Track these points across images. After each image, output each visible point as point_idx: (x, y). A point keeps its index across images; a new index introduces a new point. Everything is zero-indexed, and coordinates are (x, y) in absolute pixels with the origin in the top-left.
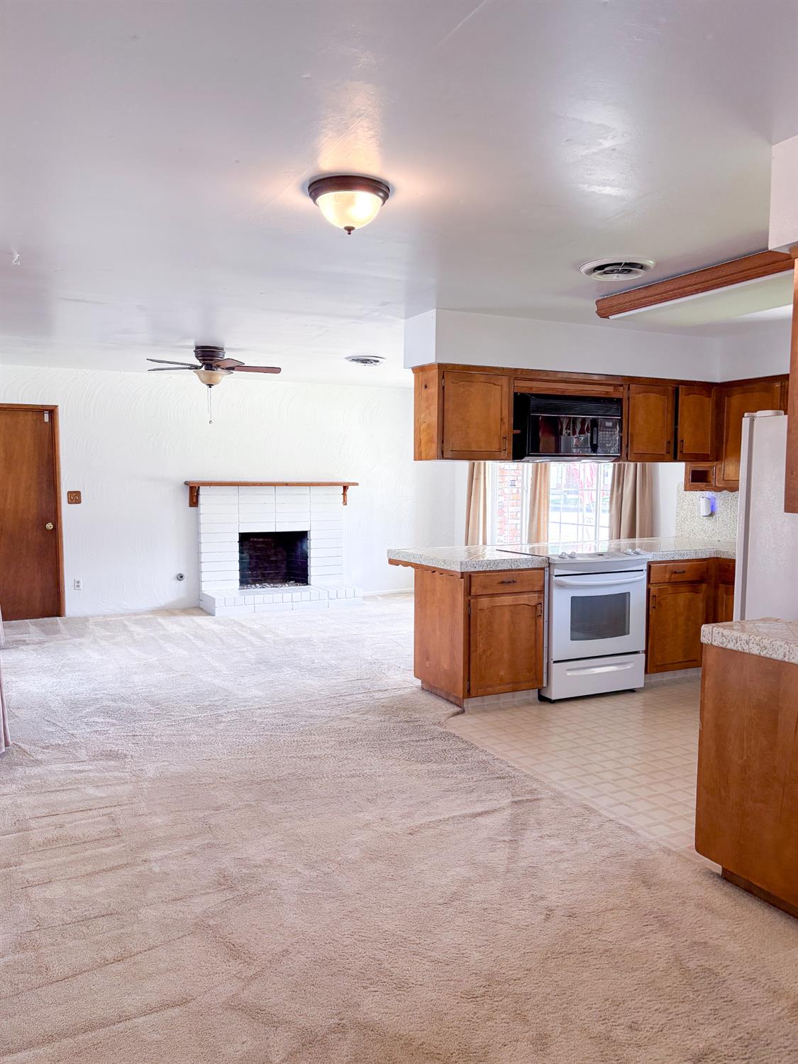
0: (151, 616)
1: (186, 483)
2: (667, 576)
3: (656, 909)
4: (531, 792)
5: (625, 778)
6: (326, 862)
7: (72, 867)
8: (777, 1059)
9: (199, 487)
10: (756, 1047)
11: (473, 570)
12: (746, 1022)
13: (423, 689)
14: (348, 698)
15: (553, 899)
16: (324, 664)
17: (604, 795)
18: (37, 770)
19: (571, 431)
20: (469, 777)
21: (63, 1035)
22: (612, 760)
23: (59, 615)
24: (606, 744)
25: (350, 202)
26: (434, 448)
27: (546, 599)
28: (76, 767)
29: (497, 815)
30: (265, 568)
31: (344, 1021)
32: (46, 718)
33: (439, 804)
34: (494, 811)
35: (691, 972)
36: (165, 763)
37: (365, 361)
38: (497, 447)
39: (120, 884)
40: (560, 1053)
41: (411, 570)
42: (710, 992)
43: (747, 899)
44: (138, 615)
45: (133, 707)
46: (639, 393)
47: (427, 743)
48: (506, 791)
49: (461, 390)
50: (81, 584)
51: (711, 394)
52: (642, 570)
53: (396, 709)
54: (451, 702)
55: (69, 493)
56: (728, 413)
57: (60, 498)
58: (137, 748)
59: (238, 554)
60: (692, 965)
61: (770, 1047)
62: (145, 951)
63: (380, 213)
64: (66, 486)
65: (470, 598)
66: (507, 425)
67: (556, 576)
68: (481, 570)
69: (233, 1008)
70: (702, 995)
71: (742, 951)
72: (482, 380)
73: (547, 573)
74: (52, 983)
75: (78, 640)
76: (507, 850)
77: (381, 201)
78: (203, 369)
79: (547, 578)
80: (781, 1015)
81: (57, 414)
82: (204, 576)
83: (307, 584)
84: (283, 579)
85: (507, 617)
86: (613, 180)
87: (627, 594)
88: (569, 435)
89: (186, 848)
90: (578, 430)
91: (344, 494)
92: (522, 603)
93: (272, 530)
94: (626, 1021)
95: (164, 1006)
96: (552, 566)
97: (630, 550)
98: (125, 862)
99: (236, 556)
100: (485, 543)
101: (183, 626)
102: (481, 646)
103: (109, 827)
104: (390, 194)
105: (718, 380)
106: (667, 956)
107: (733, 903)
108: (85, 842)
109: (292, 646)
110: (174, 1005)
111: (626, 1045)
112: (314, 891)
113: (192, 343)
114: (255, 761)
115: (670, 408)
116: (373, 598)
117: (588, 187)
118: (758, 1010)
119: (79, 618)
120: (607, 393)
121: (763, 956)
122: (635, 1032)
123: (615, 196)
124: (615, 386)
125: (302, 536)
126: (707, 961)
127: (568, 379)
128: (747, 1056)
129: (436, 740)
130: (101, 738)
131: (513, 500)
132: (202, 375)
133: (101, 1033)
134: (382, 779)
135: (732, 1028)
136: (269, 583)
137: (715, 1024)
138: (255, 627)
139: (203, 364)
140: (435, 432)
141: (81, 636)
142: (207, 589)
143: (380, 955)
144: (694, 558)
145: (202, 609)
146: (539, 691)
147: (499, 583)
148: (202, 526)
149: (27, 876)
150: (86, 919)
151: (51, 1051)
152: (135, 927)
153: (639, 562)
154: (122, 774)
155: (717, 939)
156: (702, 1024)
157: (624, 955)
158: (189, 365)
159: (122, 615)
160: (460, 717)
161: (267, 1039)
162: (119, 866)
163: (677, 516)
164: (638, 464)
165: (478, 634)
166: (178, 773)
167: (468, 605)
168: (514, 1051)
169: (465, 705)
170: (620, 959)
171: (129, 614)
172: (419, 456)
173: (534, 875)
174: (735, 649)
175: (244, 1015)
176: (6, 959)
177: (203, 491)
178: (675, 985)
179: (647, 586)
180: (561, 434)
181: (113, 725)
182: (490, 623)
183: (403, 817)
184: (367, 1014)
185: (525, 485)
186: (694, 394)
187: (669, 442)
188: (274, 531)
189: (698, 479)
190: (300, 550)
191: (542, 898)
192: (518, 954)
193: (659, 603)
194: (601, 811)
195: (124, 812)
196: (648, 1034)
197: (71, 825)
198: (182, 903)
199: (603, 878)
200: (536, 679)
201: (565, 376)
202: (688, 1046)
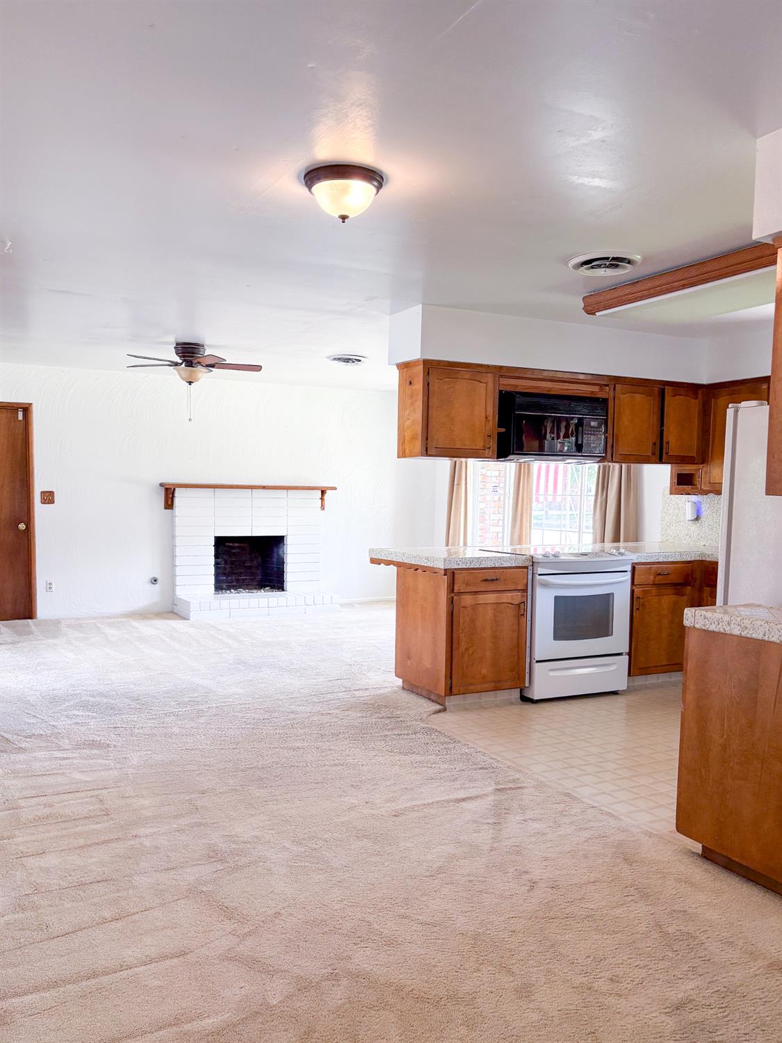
0: (125, 620)
1: (161, 485)
2: (652, 578)
3: (637, 882)
4: (514, 781)
5: (608, 771)
6: (313, 840)
7: (64, 841)
8: (753, 1008)
9: (174, 489)
10: (732, 999)
11: (456, 567)
12: (724, 978)
13: (403, 688)
14: (329, 696)
15: (537, 872)
16: (303, 665)
17: (587, 785)
18: (21, 757)
19: (555, 436)
20: (451, 767)
21: (66, 982)
22: (594, 754)
23: (31, 618)
24: (589, 740)
25: (345, 190)
26: (418, 445)
27: (529, 597)
28: (58, 754)
29: (479, 800)
30: (240, 574)
31: (337, 971)
32: (26, 711)
33: (423, 791)
34: (476, 797)
35: (671, 935)
36: (148, 752)
37: (347, 360)
38: (482, 444)
39: (112, 855)
40: (544, 999)
41: (393, 569)
42: (689, 952)
43: (726, 875)
44: (111, 618)
45: (113, 702)
46: (625, 394)
47: (411, 736)
48: (489, 780)
49: (446, 387)
50: (53, 586)
51: (697, 396)
52: (626, 571)
53: (378, 706)
54: (433, 701)
55: (43, 493)
56: (715, 414)
57: (33, 498)
58: (120, 739)
59: (213, 558)
60: (670, 930)
61: (746, 998)
62: (142, 911)
63: (373, 202)
64: (39, 486)
65: (453, 595)
66: (491, 423)
67: (540, 575)
68: (465, 567)
69: (230, 959)
70: (681, 954)
71: (721, 919)
72: (467, 377)
73: (530, 572)
74: (53, 938)
75: (52, 641)
76: (491, 831)
77: (374, 190)
78: (183, 365)
79: (530, 577)
80: (756, 973)
81: (31, 412)
82: (179, 581)
83: (283, 590)
84: (258, 585)
85: (490, 613)
86: (602, 172)
87: (611, 596)
88: (553, 439)
89: (175, 826)
90: (562, 434)
91: (322, 499)
92: (505, 601)
93: (249, 534)
94: (607, 974)
95: (164, 957)
96: (535, 565)
97: (615, 551)
98: (116, 837)
99: (212, 560)
100: (465, 544)
101: (158, 629)
102: (463, 643)
103: (97, 806)
104: (383, 184)
105: (705, 382)
106: (647, 921)
107: (712, 878)
108: (75, 820)
109: (269, 649)
110: (174, 956)
111: (608, 995)
112: (303, 864)
113: (172, 339)
114: (238, 751)
115: (656, 409)
116: (350, 605)
117: (578, 178)
118: (735, 968)
119: (51, 620)
120: (593, 392)
121: (740, 923)
122: (617, 984)
123: (604, 188)
124: (601, 386)
125: (279, 540)
126: (685, 927)
127: (554, 378)
128: (723, 1006)
129: (418, 735)
130: (83, 729)
131: (495, 507)
132: (182, 372)
133: (105, 979)
134: (366, 768)
135: (710, 983)
136: (244, 589)
137: (694, 979)
138: (231, 630)
139: (184, 361)
140: (419, 428)
141: (55, 637)
142: (181, 593)
143: (370, 918)
144: (678, 560)
145: (176, 614)
146: (521, 692)
147: (481, 581)
148: (177, 528)
149: (21, 848)
150: (82, 884)
151: (57, 995)
152: (130, 892)
153: (623, 563)
154: (107, 762)
155: (696, 908)
156: (681, 979)
157: (605, 920)
158: (169, 361)
159: (95, 618)
160: (441, 715)
161: (264, 984)
162: (111, 840)
163: (662, 520)
164: (624, 465)
165: (461, 631)
166: (162, 761)
167: (451, 602)
168: (500, 997)
169: (447, 704)
170: (601, 923)
171: (103, 618)
172: (402, 454)
173: (518, 853)
174: (716, 630)
175: (241, 965)
176: (6, 918)
177: (179, 493)
178: (654, 946)
179: (632, 587)
180: (545, 438)
181: (93, 718)
182: (473, 621)
183: (388, 801)
184: (359, 965)
185: (507, 491)
186: (680, 395)
187: (654, 444)
188: (250, 535)
189: (684, 482)
190: (275, 555)
191: (526, 872)
192: (502, 918)
193: (643, 604)
194: (583, 800)
195: (111, 794)
196: (629, 986)
197: (59, 805)
198: (174, 872)
199: (585, 856)
200: (519, 678)
201: (551, 374)
202: (667, 997)
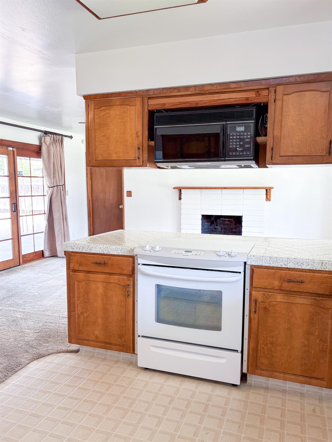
2: (277, 283)
9: (181, 190)
38: (134, 155)
55: (127, 192)
57: (124, 194)
64: (126, 189)
65: (70, 271)
66: (141, 138)
67: (139, 264)
72: (118, 103)
85: (101, 290)
91: (267, 194)
92: (113, 281)
99: (200, 227)
102: (79, 308)
120: (247, 99)
124: (257, 91)
147: (93, 263)
148: (182, 210)
153: (237, 264)
165: (77, 299)
177: (186, 191)
182: (87, 293)
187: (331, 142)
188: (220, 215)
